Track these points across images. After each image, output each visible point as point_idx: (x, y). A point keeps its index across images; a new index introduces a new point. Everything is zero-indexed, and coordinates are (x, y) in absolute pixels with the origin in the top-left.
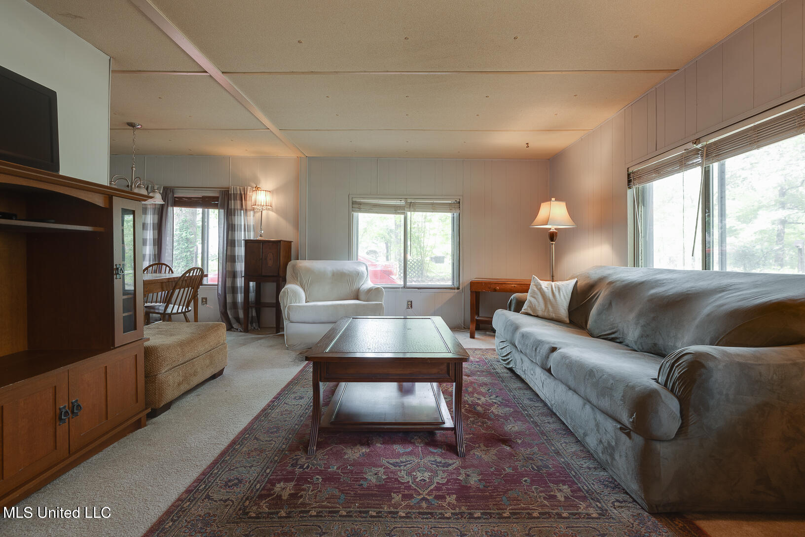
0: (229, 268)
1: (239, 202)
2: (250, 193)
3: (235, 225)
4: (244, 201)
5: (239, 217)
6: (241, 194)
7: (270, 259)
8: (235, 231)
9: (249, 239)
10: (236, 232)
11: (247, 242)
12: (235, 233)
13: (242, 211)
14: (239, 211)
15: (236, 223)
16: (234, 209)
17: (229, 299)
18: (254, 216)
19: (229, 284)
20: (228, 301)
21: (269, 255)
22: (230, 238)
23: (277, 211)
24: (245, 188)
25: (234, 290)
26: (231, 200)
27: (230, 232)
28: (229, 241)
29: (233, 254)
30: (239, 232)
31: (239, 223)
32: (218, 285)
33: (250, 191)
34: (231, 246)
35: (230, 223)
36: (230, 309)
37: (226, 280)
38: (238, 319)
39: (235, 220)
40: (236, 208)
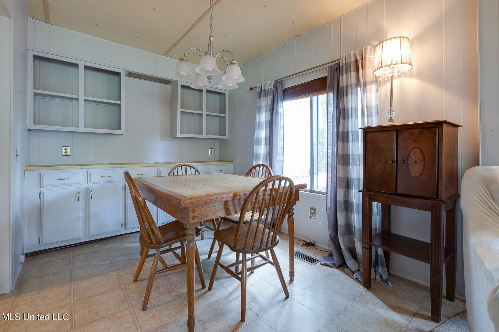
0: (341, 174)
1: (353, 74)
2: (370, 55)
3: (347, 109)
4: (360, 70)
5: (354, 96)
6: (356, 61)
7: (416, 162)
8: (348, 118)
9: (370, 125)
10: (350, 119)
11: (367, 131)
12: (348, 122)
13: (359, 89)
14: (354, 90)
15: (350, 106)
16: (347, 87)
17: (341, 221)
18: (377, 91)
19: (340, 197)
20: (339, 223)
21: (411, 154)
22: (341, 129)
23: (421, 75)
24: (362, 51)
25: (347, 205)
26: (342, 75)
27: (341, 120)
28: (340, 134)
29: (346, 154)
30: (353, 119)
31: (354, 106)
32: (327, 194)
33: (371, 51)
34: (343, 141)
35: (342, 107)
36: (343, 235)
37: (336, 190)
38: (353, 252)
39: (348, 104)
40: (349, 83)
